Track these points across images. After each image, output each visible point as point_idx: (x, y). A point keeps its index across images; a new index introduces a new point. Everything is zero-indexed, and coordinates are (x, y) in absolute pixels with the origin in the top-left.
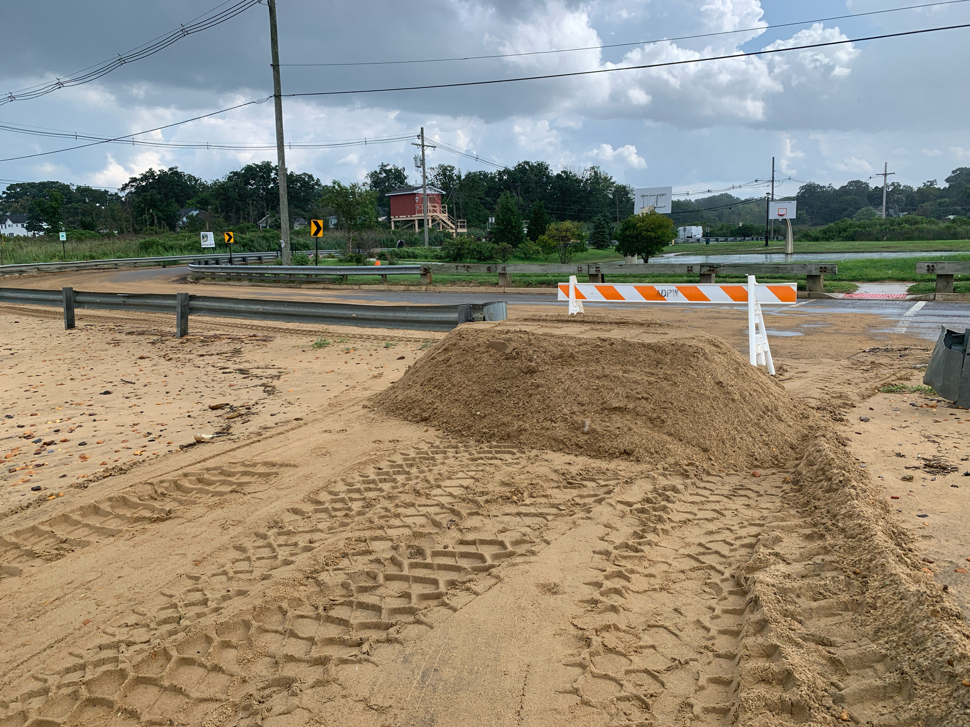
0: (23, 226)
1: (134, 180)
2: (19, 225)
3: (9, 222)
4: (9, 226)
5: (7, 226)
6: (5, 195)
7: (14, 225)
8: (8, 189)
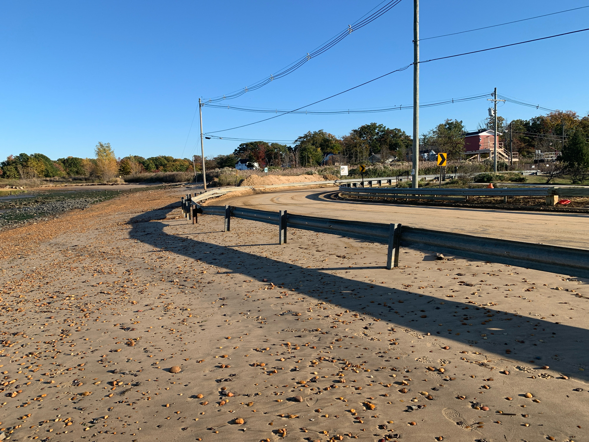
0: (245, 165)
1: (301, 138)
5: (239, 165)
6: (238, 149)
7: (242, 165)
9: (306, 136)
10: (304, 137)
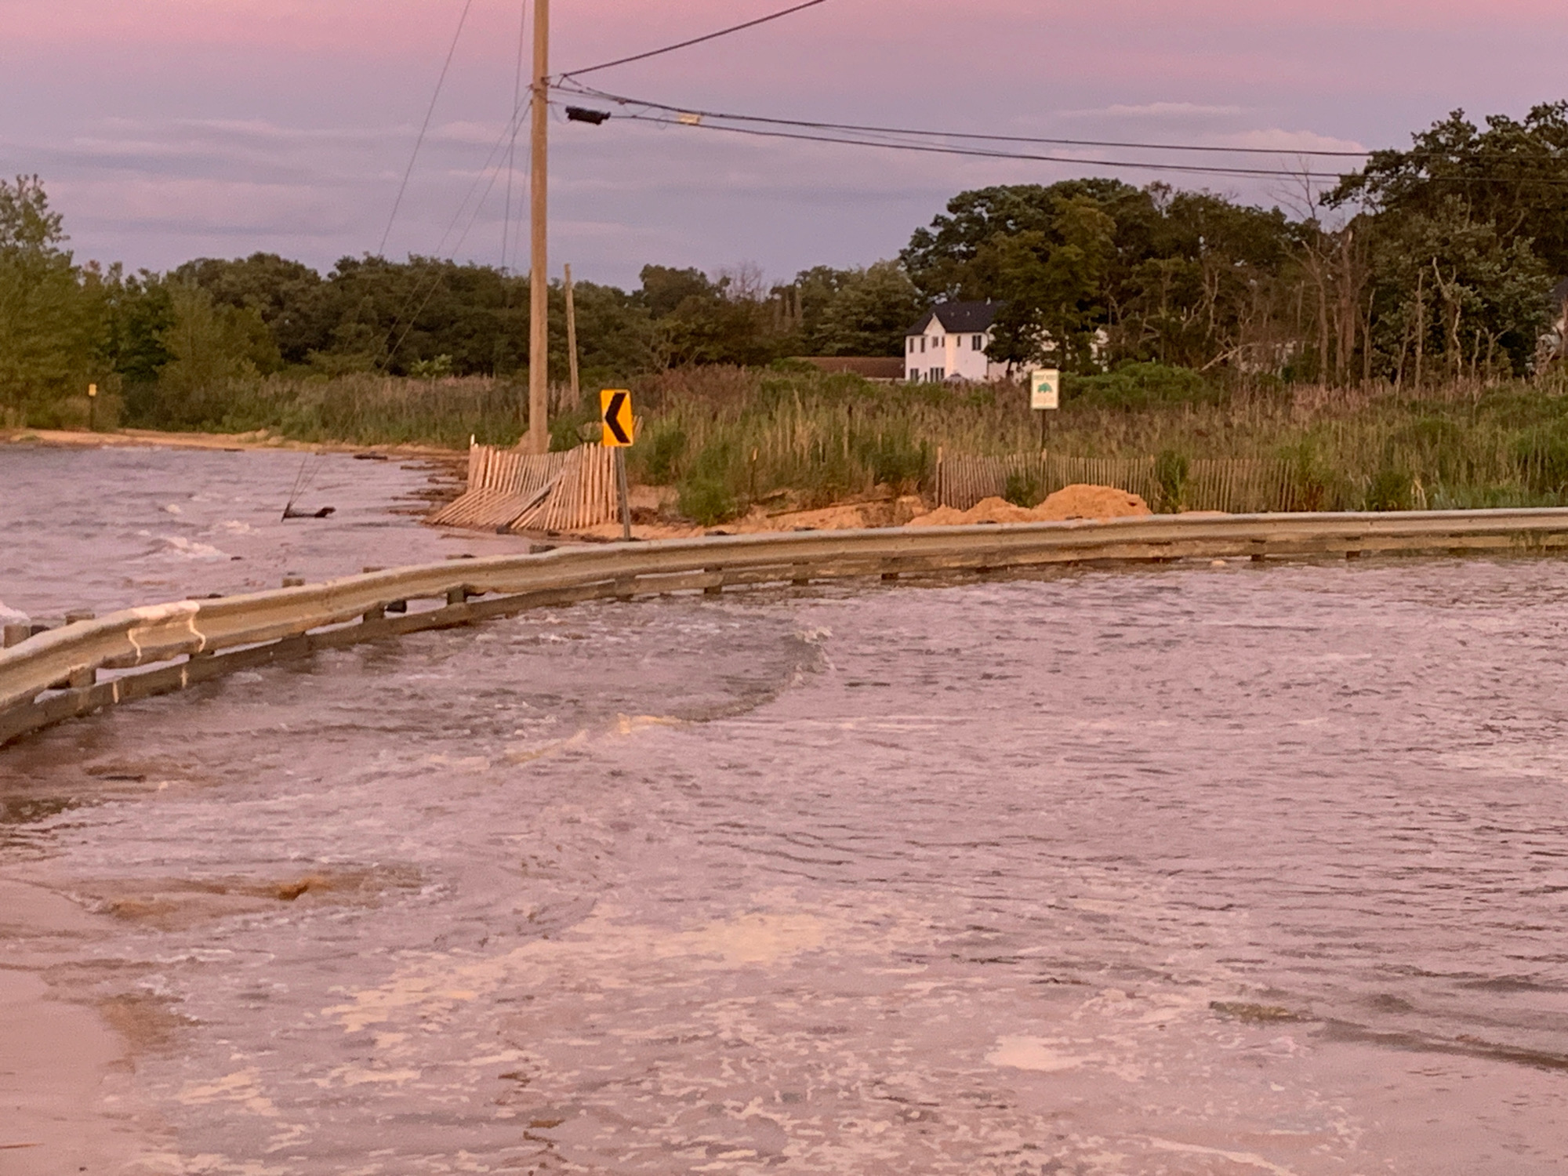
0: (976, 345)
1: (1388, 161)
2: (967, 339)
3: (935, 329)
4: (935, 341)
5: (929, 342)
6: (935, 232)
7: (951, 339)
8: (952, 208)
9: (1430, 149)
10: (1419, 158)
